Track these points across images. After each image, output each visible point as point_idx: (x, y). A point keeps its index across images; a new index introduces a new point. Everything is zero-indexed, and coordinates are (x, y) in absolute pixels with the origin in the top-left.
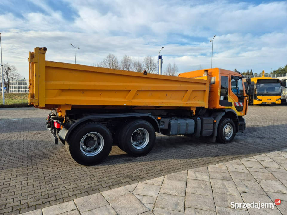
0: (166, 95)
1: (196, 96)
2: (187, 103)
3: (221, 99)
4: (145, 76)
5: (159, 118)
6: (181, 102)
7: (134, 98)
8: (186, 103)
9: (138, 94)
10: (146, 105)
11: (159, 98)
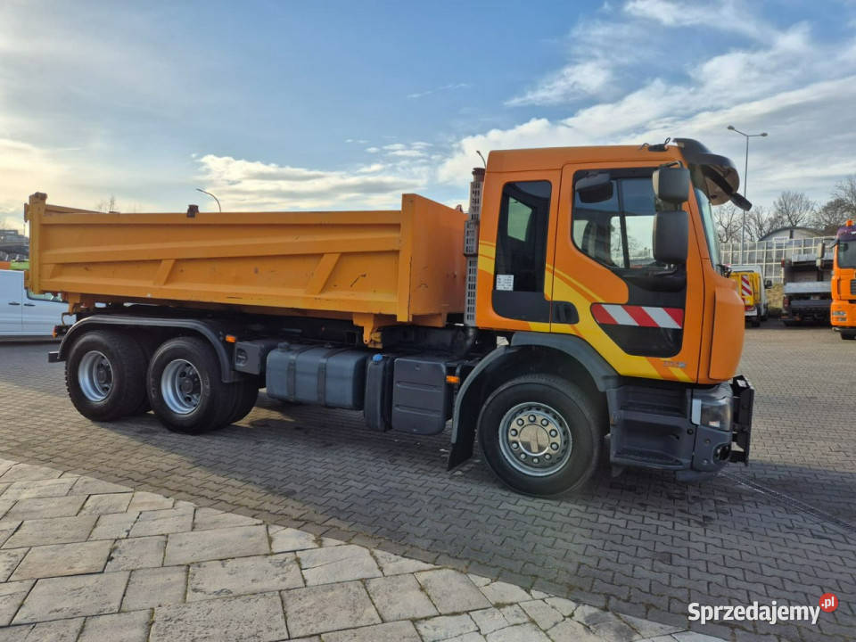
0: (256, 272)
1: (364, 276)
2: (319, 296)
3: (499, 287)
4: (191, 221)
5: (230, 339)
6: (300, 292)
7: (169, 280)
8: (316, 296)
9: (182, 271)
10: (193, 299)
11: (237, 280)
